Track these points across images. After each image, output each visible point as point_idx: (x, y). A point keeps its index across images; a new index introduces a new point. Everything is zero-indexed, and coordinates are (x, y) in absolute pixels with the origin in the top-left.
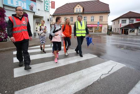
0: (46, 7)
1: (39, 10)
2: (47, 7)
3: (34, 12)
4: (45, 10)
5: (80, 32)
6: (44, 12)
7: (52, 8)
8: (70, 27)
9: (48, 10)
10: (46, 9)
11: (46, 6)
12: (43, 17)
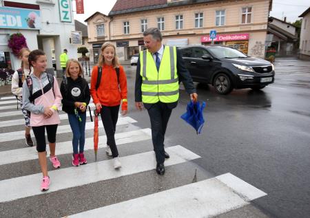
0: (64, 14)
1: (48, 23)
2: (67, 12)
3: (39, 31)
4: (62, 20)
5: (153, 88)
6: (60, 26)
7: (78, 13)
8: (118, 75)
9: (68, 19)
10: (65, 18)
11: (63, 12)
12: (59, 36)
